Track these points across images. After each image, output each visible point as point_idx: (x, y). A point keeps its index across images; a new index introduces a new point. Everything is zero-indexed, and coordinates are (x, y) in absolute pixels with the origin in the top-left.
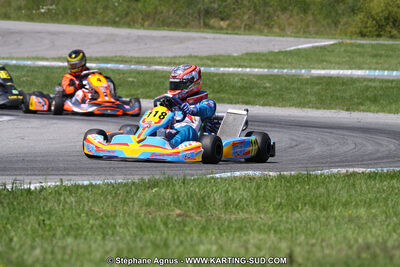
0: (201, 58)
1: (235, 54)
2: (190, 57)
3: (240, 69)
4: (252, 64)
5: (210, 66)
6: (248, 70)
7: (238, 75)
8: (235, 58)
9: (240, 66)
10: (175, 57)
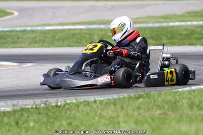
0: (156, 18)
1: (179, 13)
2: (148, 17)
3: (183, 23)
4: (191, 19)
5: (163, 22)
6: (189, 23)
7: (183, 26)
8: (179, 16)
9: (183, 21)
10: (138, 18)
